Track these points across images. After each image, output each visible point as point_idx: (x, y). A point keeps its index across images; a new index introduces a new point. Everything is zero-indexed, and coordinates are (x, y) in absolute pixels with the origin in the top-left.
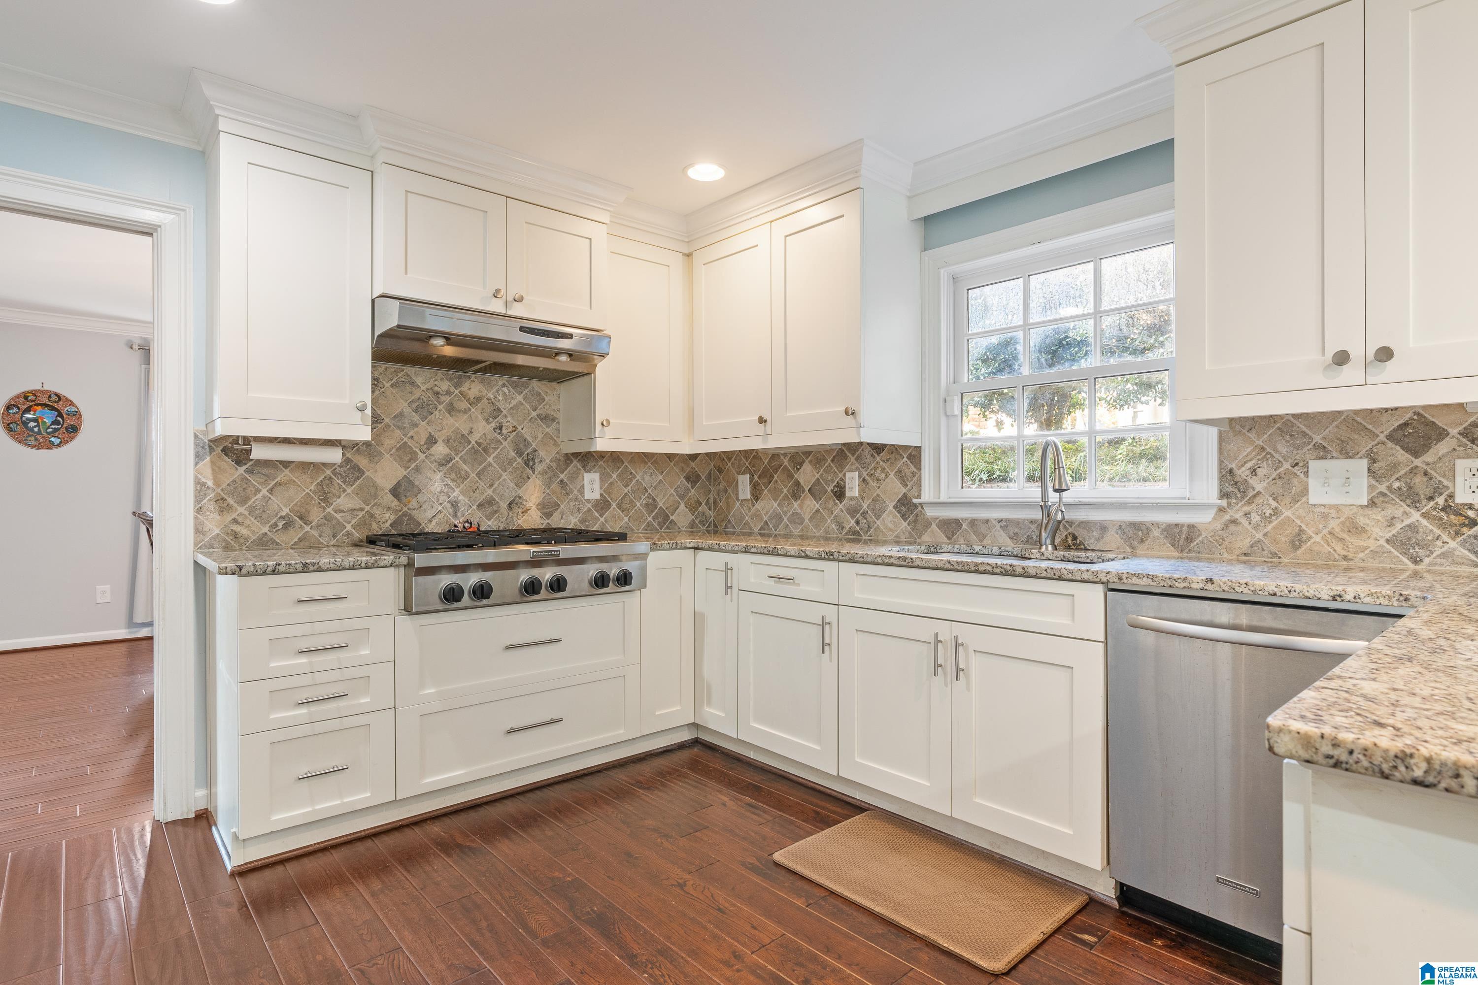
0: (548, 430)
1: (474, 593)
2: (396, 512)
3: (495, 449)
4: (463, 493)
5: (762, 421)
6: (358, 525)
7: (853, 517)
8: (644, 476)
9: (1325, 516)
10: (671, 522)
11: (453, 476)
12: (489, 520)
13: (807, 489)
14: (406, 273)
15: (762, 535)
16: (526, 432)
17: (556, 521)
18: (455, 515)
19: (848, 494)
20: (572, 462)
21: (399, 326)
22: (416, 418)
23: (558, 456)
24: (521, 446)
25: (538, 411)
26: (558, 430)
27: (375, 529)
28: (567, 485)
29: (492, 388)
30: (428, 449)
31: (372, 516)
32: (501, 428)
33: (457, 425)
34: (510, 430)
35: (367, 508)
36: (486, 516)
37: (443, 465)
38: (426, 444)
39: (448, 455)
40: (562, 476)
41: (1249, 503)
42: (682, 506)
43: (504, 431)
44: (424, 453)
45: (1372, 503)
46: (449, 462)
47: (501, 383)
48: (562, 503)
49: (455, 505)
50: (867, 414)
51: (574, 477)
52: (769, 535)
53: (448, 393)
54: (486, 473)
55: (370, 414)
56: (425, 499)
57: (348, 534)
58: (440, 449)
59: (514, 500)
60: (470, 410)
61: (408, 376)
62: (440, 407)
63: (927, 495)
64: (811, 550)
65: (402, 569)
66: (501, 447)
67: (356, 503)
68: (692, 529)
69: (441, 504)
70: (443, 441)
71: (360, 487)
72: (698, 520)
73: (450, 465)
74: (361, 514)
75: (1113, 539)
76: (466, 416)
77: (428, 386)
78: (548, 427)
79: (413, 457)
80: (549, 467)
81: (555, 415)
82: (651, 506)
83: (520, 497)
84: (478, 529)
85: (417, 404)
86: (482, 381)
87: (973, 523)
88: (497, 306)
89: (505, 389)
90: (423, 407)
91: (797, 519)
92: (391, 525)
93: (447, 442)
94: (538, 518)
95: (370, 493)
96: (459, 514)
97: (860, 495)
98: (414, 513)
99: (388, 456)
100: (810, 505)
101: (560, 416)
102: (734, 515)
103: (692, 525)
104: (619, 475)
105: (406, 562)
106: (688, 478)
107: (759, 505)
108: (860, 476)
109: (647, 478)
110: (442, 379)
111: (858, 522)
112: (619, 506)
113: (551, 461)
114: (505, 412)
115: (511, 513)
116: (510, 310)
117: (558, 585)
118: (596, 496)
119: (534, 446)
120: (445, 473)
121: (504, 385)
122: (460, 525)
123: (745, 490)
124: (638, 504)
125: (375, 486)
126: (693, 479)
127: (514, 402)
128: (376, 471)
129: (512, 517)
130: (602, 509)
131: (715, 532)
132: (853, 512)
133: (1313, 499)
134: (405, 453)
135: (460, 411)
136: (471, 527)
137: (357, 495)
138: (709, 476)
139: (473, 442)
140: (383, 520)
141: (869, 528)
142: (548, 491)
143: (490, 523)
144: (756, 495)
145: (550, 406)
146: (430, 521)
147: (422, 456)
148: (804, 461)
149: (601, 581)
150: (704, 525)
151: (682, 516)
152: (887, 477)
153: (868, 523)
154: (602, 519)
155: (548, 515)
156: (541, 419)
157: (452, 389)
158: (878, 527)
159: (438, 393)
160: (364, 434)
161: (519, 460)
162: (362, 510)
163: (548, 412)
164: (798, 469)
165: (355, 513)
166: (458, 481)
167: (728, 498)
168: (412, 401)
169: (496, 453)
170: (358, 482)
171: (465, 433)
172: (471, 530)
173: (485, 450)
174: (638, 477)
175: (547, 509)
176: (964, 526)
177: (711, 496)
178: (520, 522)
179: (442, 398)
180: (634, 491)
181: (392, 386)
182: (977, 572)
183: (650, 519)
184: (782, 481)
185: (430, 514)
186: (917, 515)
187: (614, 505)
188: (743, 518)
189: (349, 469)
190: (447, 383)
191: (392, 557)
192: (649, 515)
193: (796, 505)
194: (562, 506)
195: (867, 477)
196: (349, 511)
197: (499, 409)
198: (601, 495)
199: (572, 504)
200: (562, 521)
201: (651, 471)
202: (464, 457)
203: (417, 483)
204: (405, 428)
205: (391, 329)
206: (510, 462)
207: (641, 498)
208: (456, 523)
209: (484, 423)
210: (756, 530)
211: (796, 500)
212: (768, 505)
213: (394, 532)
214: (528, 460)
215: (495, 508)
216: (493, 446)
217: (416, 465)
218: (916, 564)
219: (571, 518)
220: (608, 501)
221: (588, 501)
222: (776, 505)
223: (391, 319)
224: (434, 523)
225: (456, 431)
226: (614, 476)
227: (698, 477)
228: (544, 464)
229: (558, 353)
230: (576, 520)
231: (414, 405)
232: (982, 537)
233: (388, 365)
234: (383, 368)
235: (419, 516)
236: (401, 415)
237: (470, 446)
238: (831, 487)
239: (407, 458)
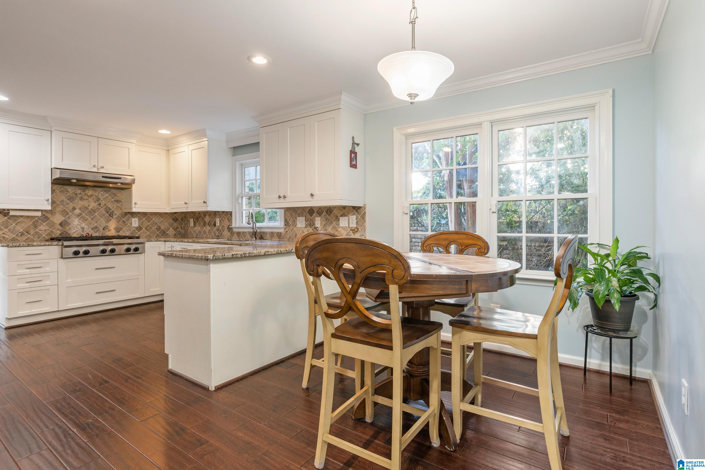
0: (118, 205)
1: (84, 252)
2: (61, 230)
3: (98, 211)
4: (86, 225)
5: (185, 203)
6: (47, 235)
7: (218, 232)
8: (155, 219)
9: (299, 230)
10: (166, 234)
11: (82, 220)
12: (96, 233)
13: (207, 223)
14: (62, 161)
15: (196, 238)
16: (110, 205)
17: (121, 234)
18: (83, 232)
19: (217, 225)
20: (127, 215)
21: (59, 177)
22: (68, 202)
23: (122, 213)
24: (108, 210)
25: (114, 199)
26: (122, 205)
27: (54, 236)
28: (125, 222)
29: (97, 192)
30: (73, 211)
31: (52, 232)
32: (100, 204)
33: (84, 204)
34: (104, 205)
35: (51, 229)
36: (94, 232)
37: (78, 216)
38: (72, 209)
39: (80, 213)
40: (123, 219)
41: (289, 227)
42: (171, 228)
43: (101, 205)
44: (71, 212)
45: (305, 227)
46: (81, 215)
47: (100, 190)
48: (124, 228)
49: (83, 229)
50: (210, 203)
51: (128, 220)
52: (198, 238)
53: (80, 194)
54: (94, 219)
55: (51, 202)
56: (72, 226)
57: (44, 237)
58: (77, 211)
59: (105, 227)
60: (89, 199)
61: (65, 189)
62: (78, 198)
63: (233, 225)
64: (190, 240)
65: (60, 246)
66: (100, 211)
67: (47, 228)
68: (175, 236)
69: (78, 228)
70: (79, 209)
71: (48, 223)
72: (178, 233)
73: (81, 216)
74: (48, 231)
75: (268, 235)
76: (87, 201)
77: (73, 192)
78: (118, 204)
79: (68, 214)
80: (119, 216)
81: (121, 200)
82: (159, 229)
83: (107, 226)
84: (91, 236)
85: (69, 197)
86: (93, 190)
87: (243, 233)
88: (95, 170)
89: (102, 192)
90: (71, 198)
91: (205, 232)
92: (59, 235)
93: (80, 209)
94: (114, 233)
95: (52, 224)
96: (84, 231)
97: (219, 225)
98: (68, 231)
99: (58, 213)
100: (208, 228)
101: (122, 200)
102: (189, 232)
103: (175, 235)
104: (146, 219)
105: (61, 244)
106: (173, 220)
107: (195, 228)
108: (219, 219)
109: (157, 220)
110: (78, 190)
111: (219, 233)
112: (146, 229)
113: (119, 214)
114: (101, 199)
115: (104, 231)
116: (99, 171)
117: (113, 251)
118: (137, 225)
119: (113, 210)
120: (79, 219)
121: (101, 191)
122: (84, 235)
123: (192, 224)
124: (153, 228)
125: (53, 223)
126: (175, 220)
127: (105, 196)
128: (54, 218)
129: (104, 232)
130: (139, 230)
131: (184, 237)
132: (218, 230)
133: (298, 226)
134: (64, 213)
135: (85, 199)
136: (89, 235)
137: (47, 225)
138: (182, 219)
139: (90, 209)
140: (56, 233)
141: (221, 235)
142: (118, 224)
143: (96, 234)
144: (195, 225)
145: (119, 197)
146: (74, 233)
147: (71, 213)
148: (206, 215)
149: (128, 250)
150: (180, 235)
151: (171, 232)
152: (225, 220)
153: (221, 233)
154: (139, 233)
155: (118, 232)
156: (116, 202)
157: (82, 192)
158: (223, 235)
159: (76, 194)
160: (49, 208)
161: (107, 214)
162: (49, 230)
163: (118, 199)
164: (205, 217)
165: (46, 231)
166: (84, 221)
167: (187, 226)
168: (67, 197)
169: (98, 212)
170: (47, 222)
171: (87, 206)
172: (89, 236)
173: (94, 211)
174: (153, 219)
175: (118, 230)
176: (241, 234)
177: (183, 225)
178: (107, 234)
179: (78, 195)
180: (151, 224)
181: (59, 192)
182: (220, 244)
183: (158, 233)
184: (201, 221)
185: (74, 231)
186: (232, 231)
187: (144, 228)
188: (191, 232)
189: (44, 218)
190: (80, 191)
191: (57, 243)
192: (158, 231)
193: (205, 228)
194: (124, 229)
195: (221, 220)
196: (44, 230)
197: (99, 198)
198: (139, 225)
199: (127, 228)
200: (124, 233)
201: (158, 217)
202: (87, 214)
203: (69, 222)
204: (64, 205)
205: (57, 178)
206: (104, 215)
207: (154, 226)
208: (83, 234)
209: (94, 203)
210: (195, 236)
211: (204, 227)
212: (198, 228)
213: (60, 237)
214: (111, 214)
215: (98, 229)
216: (97, 210)
217: (68, 216)
218: (210, 243)
219: (127, 232)
220: (142, 227)
221: (134, 227)
222: (200, 228)
223: (57, 175)
224: (75, 234)
225: (83, 205)
226: (144, 219)
227: (177, 219)
228: (116, 215)
229: (116, 183)
230: (129, 233)
231: (68, 198)
232: (245, 236)
233: (58, 185)
234: (56, 187)
235: (69, 232)
236: (63, 201)
237: (88, 210)
238: (213, 223)
239: (65, 214)
